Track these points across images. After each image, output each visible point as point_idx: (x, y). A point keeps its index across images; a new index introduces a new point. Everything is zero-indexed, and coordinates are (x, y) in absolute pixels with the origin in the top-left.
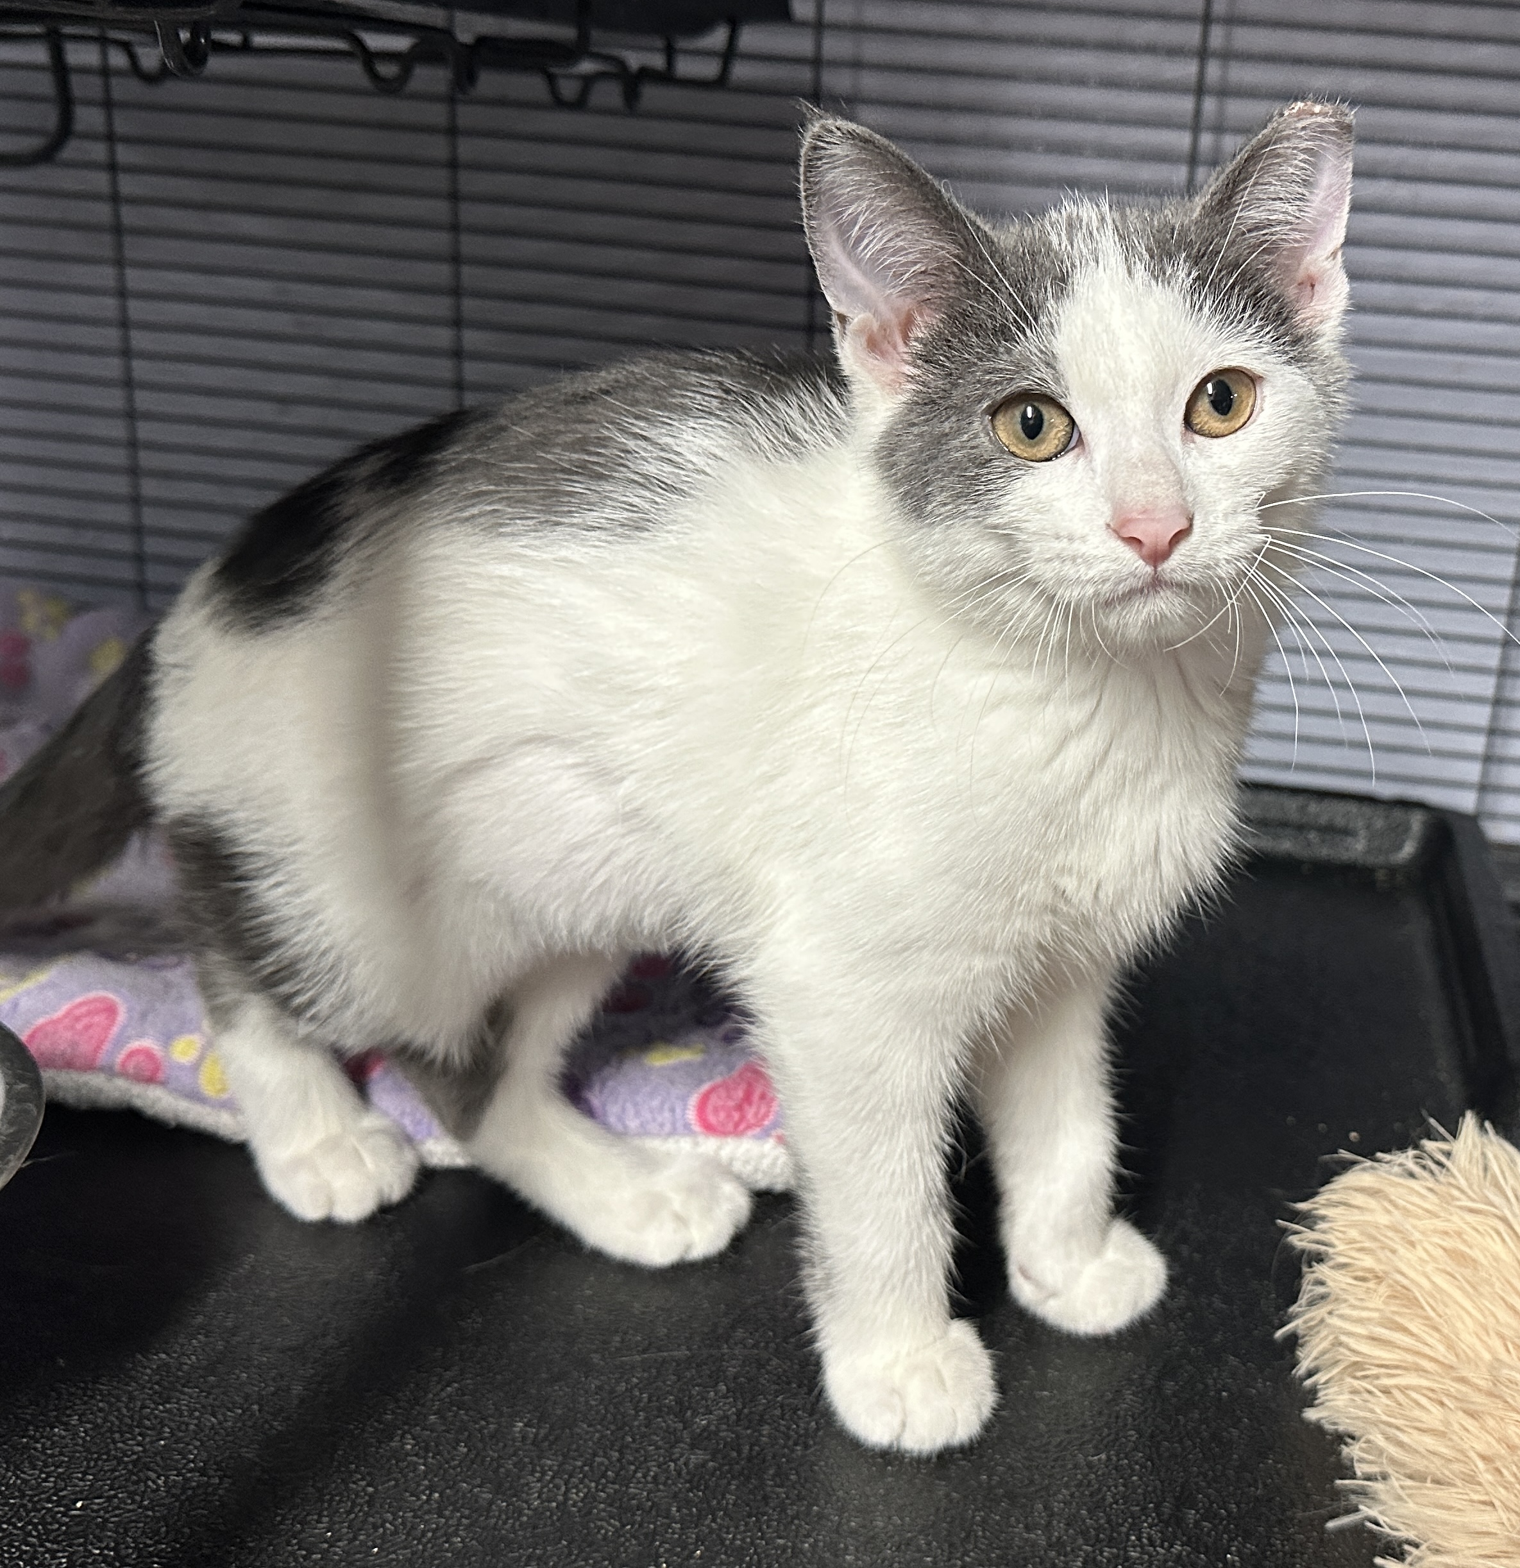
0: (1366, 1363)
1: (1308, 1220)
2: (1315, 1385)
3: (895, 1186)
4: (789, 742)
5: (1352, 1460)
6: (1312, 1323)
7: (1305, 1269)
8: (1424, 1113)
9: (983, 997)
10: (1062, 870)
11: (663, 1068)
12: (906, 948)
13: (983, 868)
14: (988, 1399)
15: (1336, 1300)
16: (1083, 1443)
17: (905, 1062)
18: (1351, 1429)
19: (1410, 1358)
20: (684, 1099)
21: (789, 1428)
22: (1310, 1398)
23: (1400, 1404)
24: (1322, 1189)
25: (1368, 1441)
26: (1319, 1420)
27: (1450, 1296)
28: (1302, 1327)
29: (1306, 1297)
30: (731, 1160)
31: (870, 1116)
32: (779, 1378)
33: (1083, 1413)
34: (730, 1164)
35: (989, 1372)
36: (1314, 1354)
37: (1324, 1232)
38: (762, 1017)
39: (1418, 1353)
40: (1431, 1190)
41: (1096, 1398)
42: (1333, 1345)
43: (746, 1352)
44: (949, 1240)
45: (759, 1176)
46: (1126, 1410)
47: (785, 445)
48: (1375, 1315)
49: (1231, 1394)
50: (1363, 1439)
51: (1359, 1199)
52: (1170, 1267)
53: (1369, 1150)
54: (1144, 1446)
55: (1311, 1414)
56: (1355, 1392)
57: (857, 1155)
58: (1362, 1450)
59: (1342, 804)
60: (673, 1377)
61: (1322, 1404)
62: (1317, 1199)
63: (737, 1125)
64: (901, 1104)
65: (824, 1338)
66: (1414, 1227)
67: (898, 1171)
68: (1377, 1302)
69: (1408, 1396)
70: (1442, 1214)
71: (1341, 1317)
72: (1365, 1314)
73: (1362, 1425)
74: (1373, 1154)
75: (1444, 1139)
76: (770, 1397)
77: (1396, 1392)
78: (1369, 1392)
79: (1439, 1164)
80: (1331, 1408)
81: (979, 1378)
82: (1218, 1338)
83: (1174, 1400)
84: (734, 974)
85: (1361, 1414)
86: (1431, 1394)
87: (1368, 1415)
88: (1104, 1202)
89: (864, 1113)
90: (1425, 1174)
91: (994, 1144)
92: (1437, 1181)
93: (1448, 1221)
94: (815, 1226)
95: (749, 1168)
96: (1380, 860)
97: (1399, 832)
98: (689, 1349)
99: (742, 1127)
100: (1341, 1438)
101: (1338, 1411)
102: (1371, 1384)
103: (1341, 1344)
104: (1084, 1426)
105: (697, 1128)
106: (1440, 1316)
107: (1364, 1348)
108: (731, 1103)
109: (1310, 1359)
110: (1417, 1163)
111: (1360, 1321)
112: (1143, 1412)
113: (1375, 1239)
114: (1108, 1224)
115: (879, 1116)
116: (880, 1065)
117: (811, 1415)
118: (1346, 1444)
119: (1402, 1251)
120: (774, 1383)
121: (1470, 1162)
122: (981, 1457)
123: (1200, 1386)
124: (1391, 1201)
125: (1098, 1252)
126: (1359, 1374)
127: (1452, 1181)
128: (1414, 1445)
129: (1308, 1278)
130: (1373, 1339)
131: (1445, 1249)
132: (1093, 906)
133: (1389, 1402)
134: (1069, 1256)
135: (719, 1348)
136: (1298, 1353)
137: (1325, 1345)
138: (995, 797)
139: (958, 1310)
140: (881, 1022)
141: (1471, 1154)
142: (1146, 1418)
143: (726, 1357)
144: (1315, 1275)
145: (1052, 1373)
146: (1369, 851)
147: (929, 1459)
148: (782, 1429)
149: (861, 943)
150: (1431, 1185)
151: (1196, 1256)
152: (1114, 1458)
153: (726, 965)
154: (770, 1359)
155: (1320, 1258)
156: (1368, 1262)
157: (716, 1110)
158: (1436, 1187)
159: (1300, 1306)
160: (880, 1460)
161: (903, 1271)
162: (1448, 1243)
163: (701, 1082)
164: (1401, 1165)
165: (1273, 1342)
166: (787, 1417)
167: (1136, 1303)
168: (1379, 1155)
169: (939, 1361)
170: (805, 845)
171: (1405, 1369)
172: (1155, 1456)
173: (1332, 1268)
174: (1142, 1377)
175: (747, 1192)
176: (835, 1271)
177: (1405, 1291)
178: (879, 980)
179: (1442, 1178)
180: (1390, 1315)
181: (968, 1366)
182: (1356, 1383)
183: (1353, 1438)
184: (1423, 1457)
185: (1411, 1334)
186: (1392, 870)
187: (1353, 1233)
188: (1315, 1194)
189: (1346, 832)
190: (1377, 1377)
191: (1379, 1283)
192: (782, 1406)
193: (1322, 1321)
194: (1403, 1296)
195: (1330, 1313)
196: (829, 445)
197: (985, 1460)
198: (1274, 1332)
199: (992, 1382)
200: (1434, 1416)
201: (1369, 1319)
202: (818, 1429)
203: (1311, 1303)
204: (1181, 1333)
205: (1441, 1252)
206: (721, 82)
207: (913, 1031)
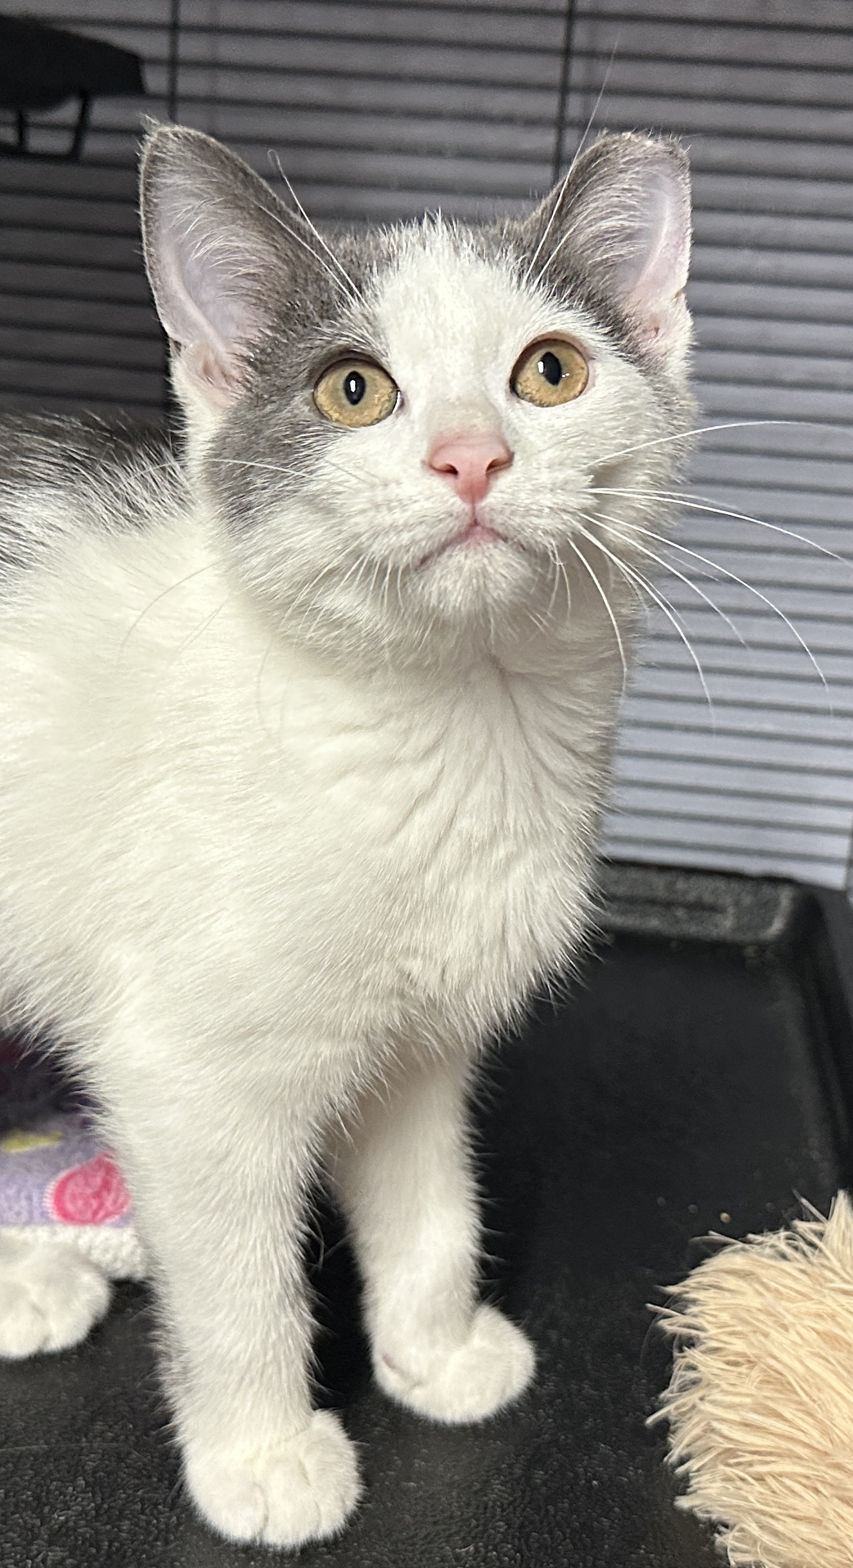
0: (739, 1450)
1: (679, 1304)
2: (687, 1472)
3: (250, 1275)
4: (131, 819)
5: (726, 1549)
6: (684, 1409)
7: (676, 1354)
8: (795, 1192)
9: (331, 1083)
10: (409, 952)
11: (20, 1155)
12: (250, 1033)
13: (326, 949)
14: (354, 1491)
15: (708, 1385)
16: (450, 1536)
17: (255, 1149)
18: (725, 1518)
19: (784, 1444)
20: (41, 1187)
21: (149, 1523)
22: (683, 1486)
23: (774, 1492)
24: (693, 1272)
25: (742, 1530)
26: (691, 1509)
27: (823, 1379)
28: (674, 1413)
29: (677, 1382)
30: (90, 1249)
31: (221, 1206)
32: (139, 1471)
33: (450, 1504)
34: (89, 1252)
35: (353, 1463)
36: (686, 1442)
37: (695, 1316)
38: (107, 1105)
39: (792, 1439)
40: (803, 1271)
41: (464, 1489)
42: (705, 1431)
43: (105, 1445)
44: (308, 1329)
45: (119, 1265)
46: (494, 1502)
47: (125, 516)
48: (748, 1400)
49: (601, 1483)
50: (737, 1528)
51: (731, 1282)
52: (538, 1353)
53: (740, 1232)
54: (513, 1537)
55: (683, 1503)
56: (728, 1479)
57: (209, 1247)
58: (736, 1538)
59: (710, 880)
60: (31, 1472)
61: (695, 1492)
62: (688, 1282)
63: (95, 1213)
64: (252, 1193)
65: (184, 1432)
66: (788, 1311)
67: (252, 1260)
68: (749, 1387)
69: (782, 1483)
70: (815, 1297)
71: (713, 1402)
72: (737, 1400)
73: (735, 1513)
74: (744, 1235)
75: (817, 1220)
76: (130, 1492)
77: (770, 1480)
78: (743, 1480)
79: (811, 1244)
80: (706, 1497)
81: (342, 1471)
82: (589, 1424)
83: (543, 1490)
84: (78, 1059)
85: (735, 1502)
86: (804, 1481)
87: (742, 1503)
88: (468, 1288)
89: (213, 1204)
90: (798, 1256)
91: (355, 1230)
92: (810, 1262)
93: (821, 1303)
94: (171, 1320)
95: (109, 1257)
96: (749, 936)
97: (768, 908)
98: (47, 1443)
99: (101, 1214)
100: (715, 1527)
101: (711, 1499)
102: (743, 1471)
103: (713, 1430)
104: (451, 1517)
105: (55, 1217)
106: (814, 1401)
107: (738, 1434)
108: (89, 1191)
109: (682, 1446)
110: (789, 1245)
111: (731, 1407)
112: (511, 1503)
113: (747, 1323)
114: (474, 1310)
115: (230, 1206)
116: (228, 1154)
117: (171, 1510)
118: (719, 1533)
119: (774, 1334)
120: (135, 1477)
121: (843, 1243)
122: (346, 1550)
123: (571, 1474)
124: (763, 1284)
125: (464, 1339)
126: (732, 1461)
127: (826, 1262)
128: (789, 1534)
129: (680, 1362)
130: (746, 1425)
131: (818, 1333)
132: (439, 989)
133: (762, 1490)
134: (433, 1344)
135: (78, 1441)
136: (670, 1440)
137: (697, 1431)
138: (337, 874)
139: (321, 1401)
140: (228, 1109)
141: (844, 1233)
142: (515, 1509)
143: (85, 1451)
144: (686, 1360)
145: (418, 1463)
146: (738, 928)
147: (292, 1554)
148: (143, 1524)
149: (205, 1027)
150: (802, 1267)
151: (566, 1341)
152: (482, 1549)
153: (71, 1051)
154: (129, 1453)
155: (691, 1343)
156: (739, 1345)
157: (74, 1197)
158: (808, 1268)
159: (672, 1392)
160: (243, 1555)
161: (261, 1363)
162: (821, 1326)
163: (59, 1169)
164: (772, 1246)
165: (645, 1428)
166: (147, 1511)
167: (504, 1391)
168: (751, 1236)
169: (301, 1455)
170: (146, 927)
171: (779, 1455)
172: (524, 1547)
173: (704, 1352)
174: (510, 1466)
175: (105, 1282)
176: (191, 1365)
177: (779, 1376)
178: (223, 1066)
179: (813, 1259)
180: (762, 1400)
181: (333, 1458)
182: (728, 1470)
183: (727, 1526)
184: (798, 1545)
185: (786, 1420)
186: (762, 946)
187: (725, 1317)
188: (687, 1276)
189: (714, 909)
190: (751, 1464)
191: (751, 1368)
192: (142, 1500)
193: (694, 1407)
194: (776, 1380)
195: (702, 1399)
196: (172, 515)
197: (351, 1553)
198: (645, 1419)
199: (356, 1474)
200: (808, 1503)
201: (741, 1405)
202: (179, 1524)
203: (683, 1389)
204: (550, 1420)
205: (814, 1334)
206: (73, 157)
207: (262, 1119)
